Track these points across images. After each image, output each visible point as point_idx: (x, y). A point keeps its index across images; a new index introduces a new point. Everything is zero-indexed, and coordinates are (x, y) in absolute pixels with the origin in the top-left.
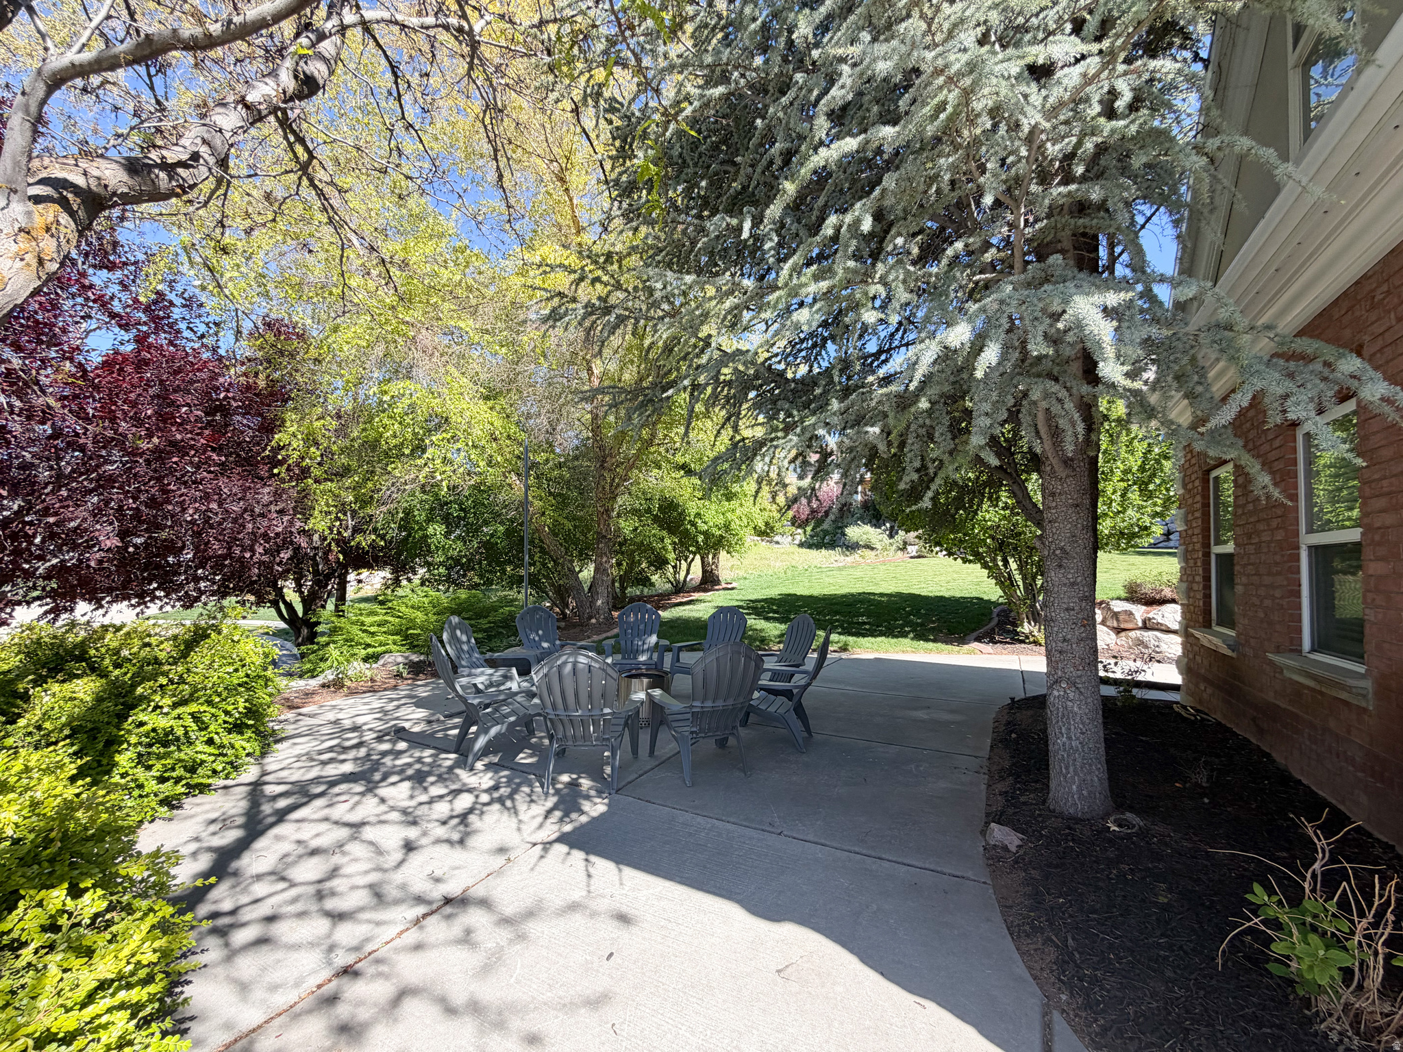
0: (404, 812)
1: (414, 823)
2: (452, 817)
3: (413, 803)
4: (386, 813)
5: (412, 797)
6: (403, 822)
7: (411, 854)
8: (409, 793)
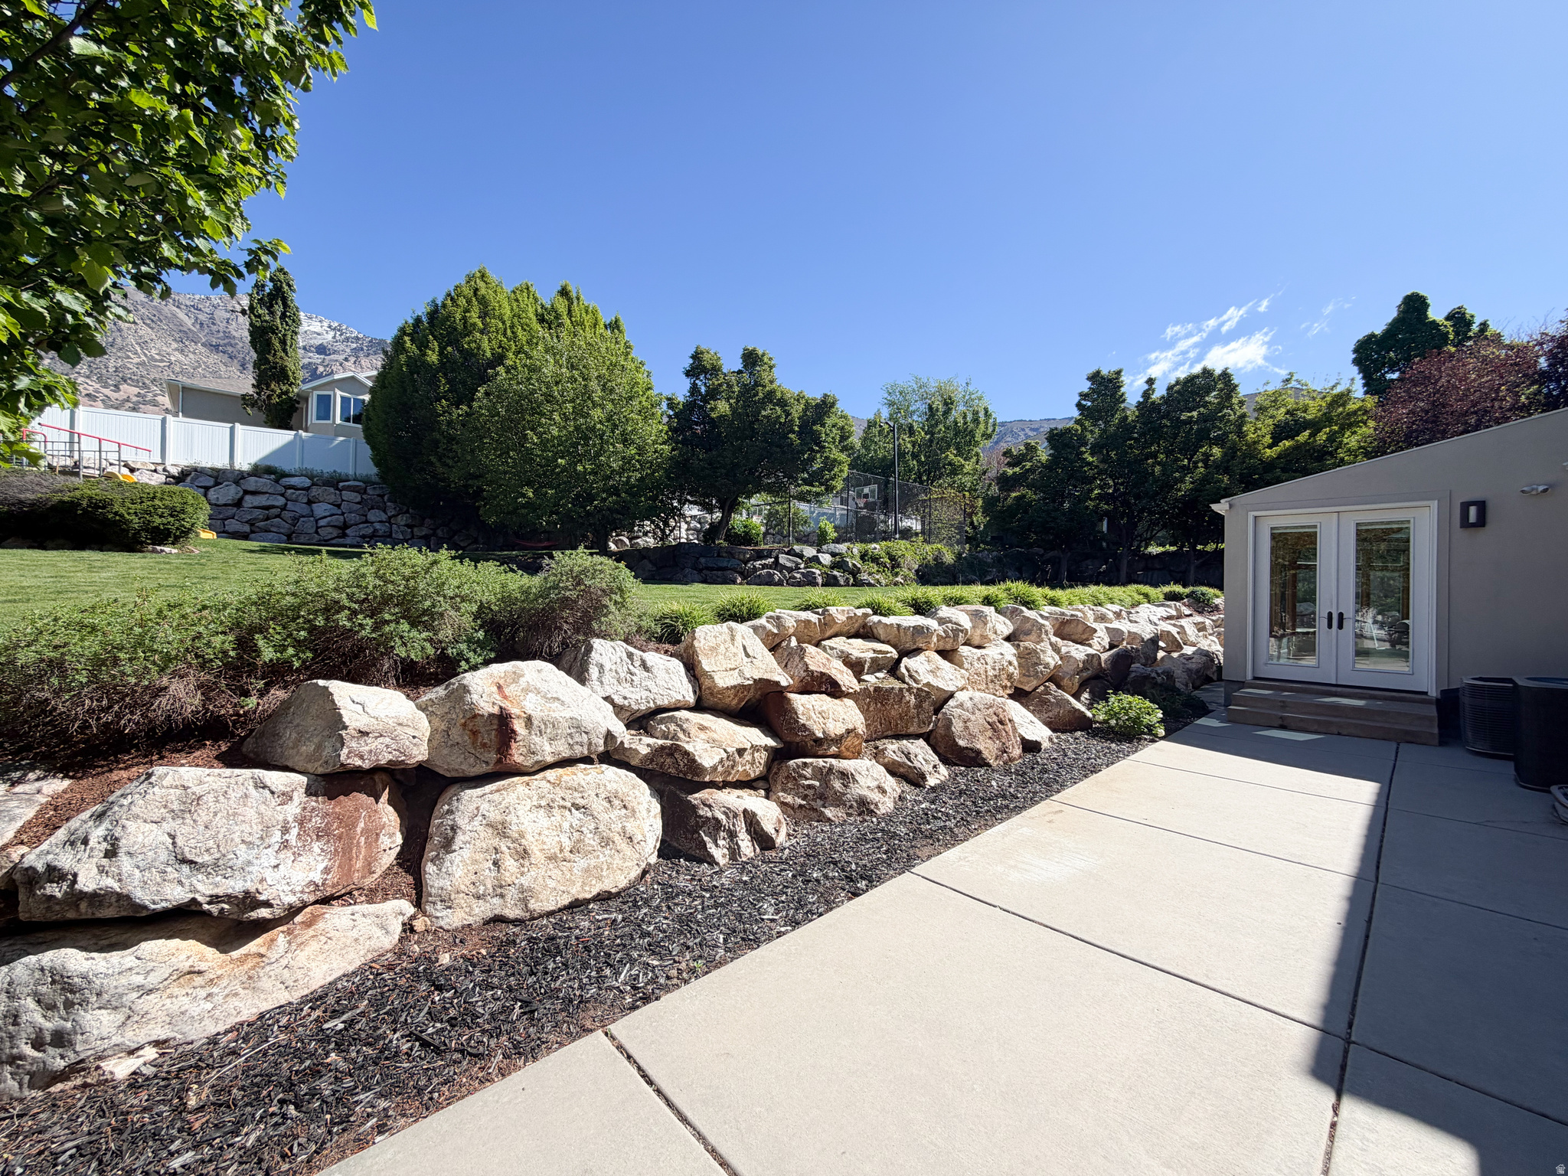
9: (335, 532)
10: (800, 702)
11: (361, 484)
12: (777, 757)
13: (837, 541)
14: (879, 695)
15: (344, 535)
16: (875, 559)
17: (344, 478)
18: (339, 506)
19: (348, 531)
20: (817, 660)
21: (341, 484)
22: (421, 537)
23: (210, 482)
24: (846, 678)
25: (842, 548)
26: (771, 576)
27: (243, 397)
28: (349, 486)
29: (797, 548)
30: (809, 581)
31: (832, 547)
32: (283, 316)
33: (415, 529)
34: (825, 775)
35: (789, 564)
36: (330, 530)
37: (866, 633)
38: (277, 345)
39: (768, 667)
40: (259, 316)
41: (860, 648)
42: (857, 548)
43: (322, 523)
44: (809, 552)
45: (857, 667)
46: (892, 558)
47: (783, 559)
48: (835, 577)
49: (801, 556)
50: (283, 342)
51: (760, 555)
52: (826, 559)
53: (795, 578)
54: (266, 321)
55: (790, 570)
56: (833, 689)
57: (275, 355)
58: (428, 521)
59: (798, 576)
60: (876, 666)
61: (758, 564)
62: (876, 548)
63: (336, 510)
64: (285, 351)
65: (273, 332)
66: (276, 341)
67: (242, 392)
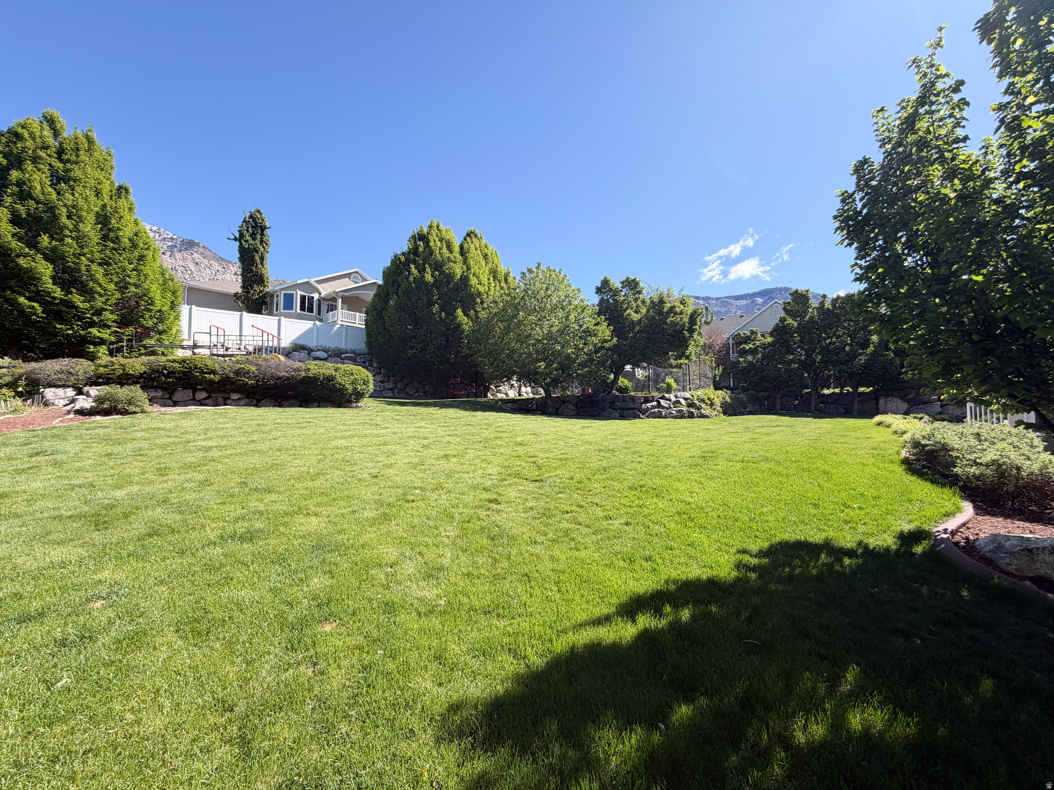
11: (352, 355)
17: (344, 351)
21: (343, 356)
22: (389, 389)
26: (660, 412)
27: (236, 295)
28: (348, 357)
29: (666, 395)
30: (680, 415)
31: (685, 394)
32: (262, 241)
33: (386, 384)
35: (666, 405)
38: (258, 261)
40: (247, 241)
44: (674, 397)
46: (710, 400)
47: (663, 402)
48: (692, 413)
49: (670, 400)
50: (262, 259)
51: (649, 400)
52: (683, 401)
53: (672, 413)
54: (251, 244)
55: (667, 409)
57: (256, 266)
58: (392, 378)
59: (674, 412)
61: (649, 405)
64: (262, 264)
65: (257, 252)
66: (257, 258)
67: (234, 292)
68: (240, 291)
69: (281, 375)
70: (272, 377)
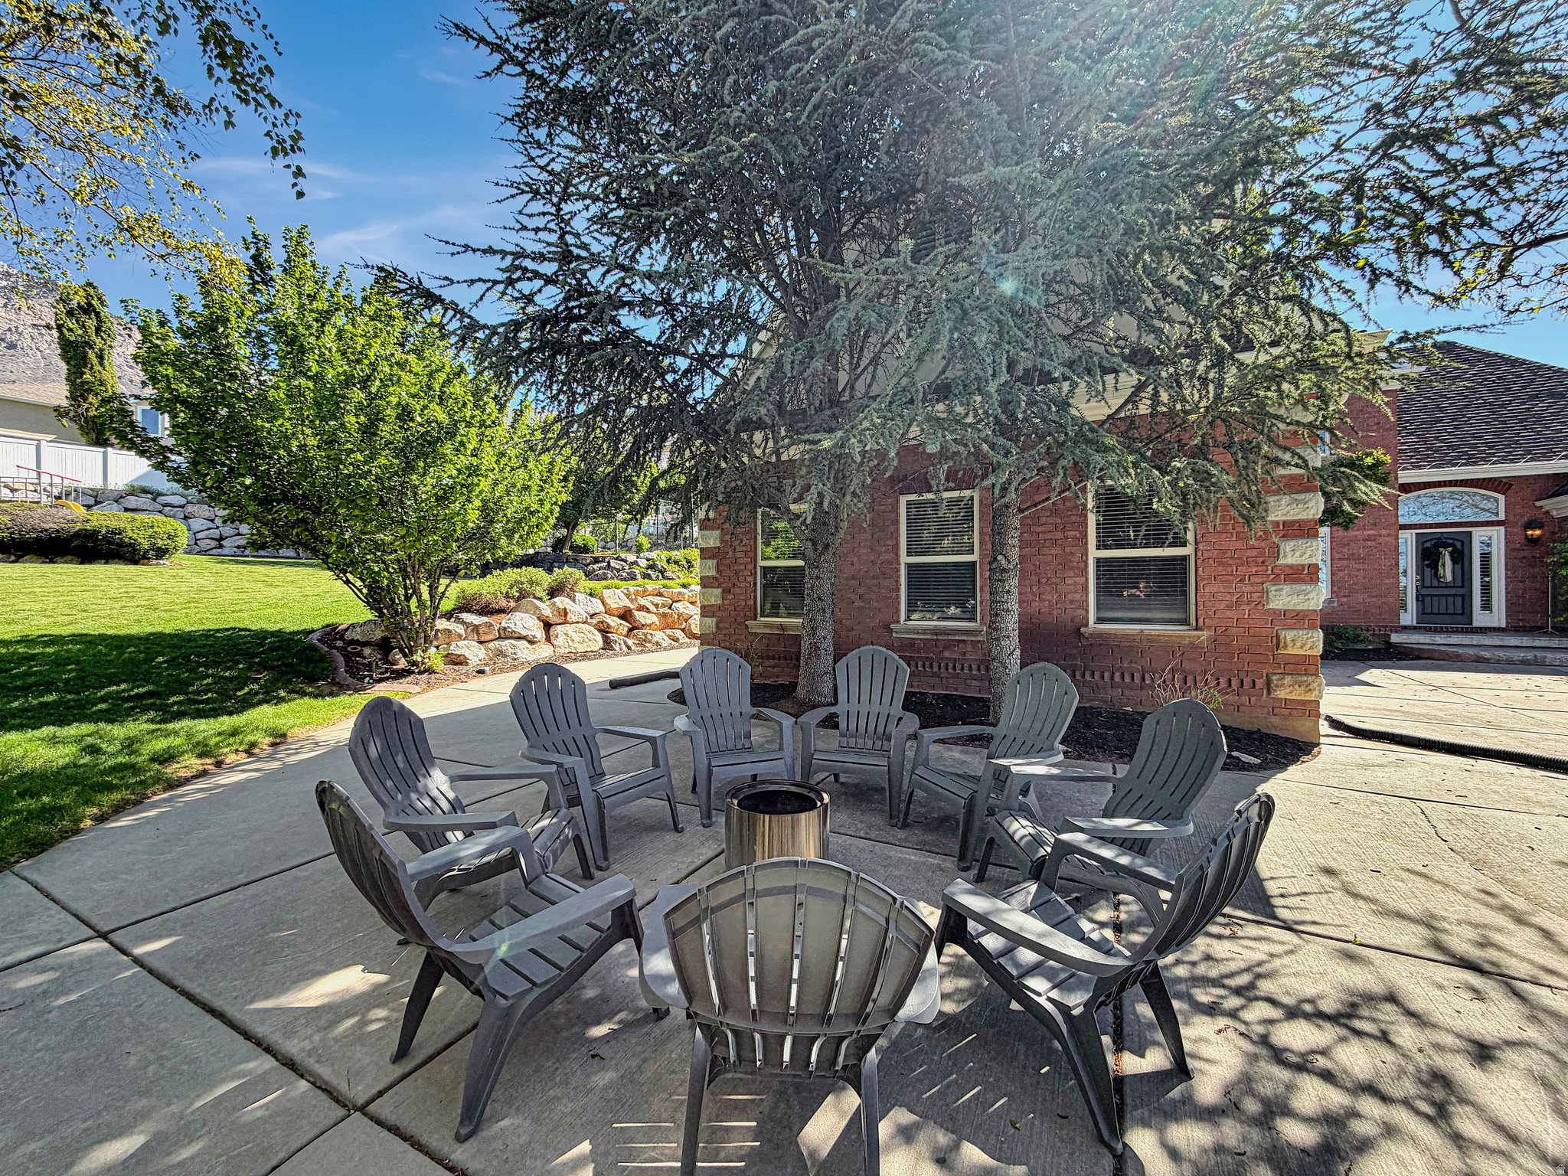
0: (1440, 1115)
1: (1440, 1078)
2: (1358, 1033)
3: (1401, 1116)
4: (1482, 1147)
5: (1390, 1131)
6: (1463, 1101)
7: (1489, 1040)
8: (1387, 1146)
9: (214, 544)
10: (636, 613)
12: (630, 630)
13: (650, 550)
14: (665, 615)
15: (221, 546)
16: (676, 562)
18: (212, 521)
19: (224, 543)
20: (642, 601)
23: (92, 501)
24: (652, 608)
25: (653, 555)
26: (605, 574)
27: (57, 408)
29: (623, 556)
30: (633, 577)
31: (646, 554)
32: (98, 330)
34: (645, 635)
35: (617, 567)
36: (209, 541)
37: (660, 595)
38: (95, 361)
39: (626, 603)
41: (657, 600)
42: (665, 555)
43: (199, 536)
44: (631, 558)
45: (656, 606)
46: (688, 562)
47: (613, 563)
48: (649, 574)
49: (625, 561)
50: (101, 357)
51: (596, 560)
52: (643, 563)
53: (622, 575)
54: (80, 335)
55: (618, 570)
56: (648, 611)
57: (91, 368)
59: (624, 574)
60: (664, 606)
61: (596, 566)
62: (676, 554)
63: (211, 524)
64: (101, 364)
65: (91, 347)
66: (91, 355)
67: (56, 403)
68: (65, 403)
69: (47, 526)
70: (34, 530)
